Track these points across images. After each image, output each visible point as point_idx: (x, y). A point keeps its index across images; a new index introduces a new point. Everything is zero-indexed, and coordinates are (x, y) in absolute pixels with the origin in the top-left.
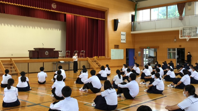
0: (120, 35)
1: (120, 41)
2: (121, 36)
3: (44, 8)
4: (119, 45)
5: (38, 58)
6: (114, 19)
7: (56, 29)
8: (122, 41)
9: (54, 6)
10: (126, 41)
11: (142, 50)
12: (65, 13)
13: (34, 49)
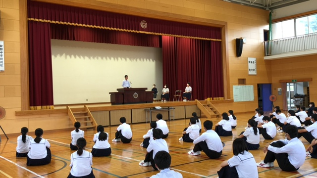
0: (247, 62)
1: (248, 73)
2: (248, 64)
3: (129, 29)
4: (245, 79)
5: (123, 103)
6: (236, 38)
7: (148, 60)
8: (250, 73)
9: (143, 25)
10: (257, 72)
11: (284, 84)
12: (161, 34)
13: (118, 90)
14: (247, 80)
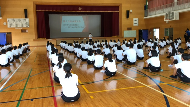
1: (133, 25)
2: (133, 21)
3: (74, 11)
6: (127, 10)
14: (132, 28)
